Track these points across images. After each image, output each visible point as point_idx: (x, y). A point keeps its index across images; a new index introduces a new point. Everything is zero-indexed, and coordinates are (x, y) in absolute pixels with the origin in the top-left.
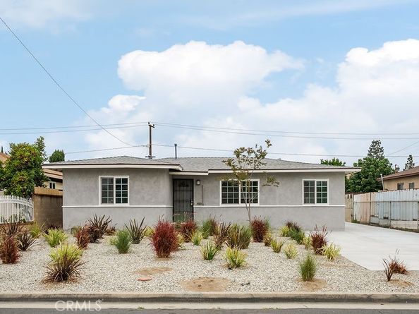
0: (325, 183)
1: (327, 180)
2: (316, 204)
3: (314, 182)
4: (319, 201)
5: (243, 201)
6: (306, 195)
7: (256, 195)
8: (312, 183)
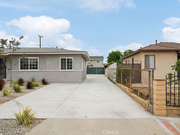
0: (71, 60)
1: (72, 58)
2: (67, 70)
3: (66, 59)
4: (68, 68)
5: (31, 68)
6: (62, 65)
7: (37, 65)
8: (65, 59)
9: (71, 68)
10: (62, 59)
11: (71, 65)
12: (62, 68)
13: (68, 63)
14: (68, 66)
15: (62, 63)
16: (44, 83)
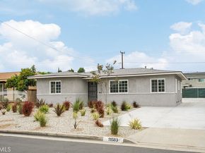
0: (163, 81)
1: (164, 79)
2: (158, 92)
4: (160, 91)
5: (120, 91)
6: (153, 87)
7: (126, 88)
8: (156, 81)
9: (163, 90)
10: (153, 81)
11: (163, 87)
12: (153, 91)
13: (159, 84)
14: (159, 87)
15: (153, 84)
16: (135, 106)
